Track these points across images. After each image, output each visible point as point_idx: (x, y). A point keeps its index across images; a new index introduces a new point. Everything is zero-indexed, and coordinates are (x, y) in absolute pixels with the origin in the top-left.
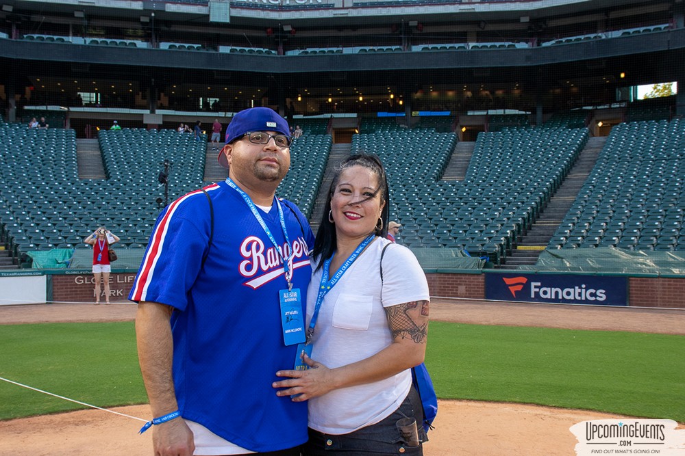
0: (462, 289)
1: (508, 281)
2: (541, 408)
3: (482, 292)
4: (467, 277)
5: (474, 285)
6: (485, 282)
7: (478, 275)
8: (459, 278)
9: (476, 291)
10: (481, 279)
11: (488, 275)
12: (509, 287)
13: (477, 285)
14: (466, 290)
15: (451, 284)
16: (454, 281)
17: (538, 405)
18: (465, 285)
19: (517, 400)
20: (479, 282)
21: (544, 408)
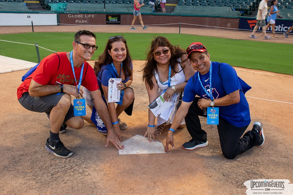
0: (229, 25)
1: (249, 22)
2: (244, 69)
3: (237, 26)
4: (232, 19)
5: (234, 23)
6: (239, 22)
7: (236, 19)
8: (228, 20)
9: (235, 26)
10: (238, 21)
11: (241, 19)
12: (250, 25)
13: (236, 23)
14: (231, 25)
15: (224, 22)
16: (226, 21)
17: (243, 67)
18: (230, 23)
19: (235, 65)
20: (237, 22)
21: (245, 69)
